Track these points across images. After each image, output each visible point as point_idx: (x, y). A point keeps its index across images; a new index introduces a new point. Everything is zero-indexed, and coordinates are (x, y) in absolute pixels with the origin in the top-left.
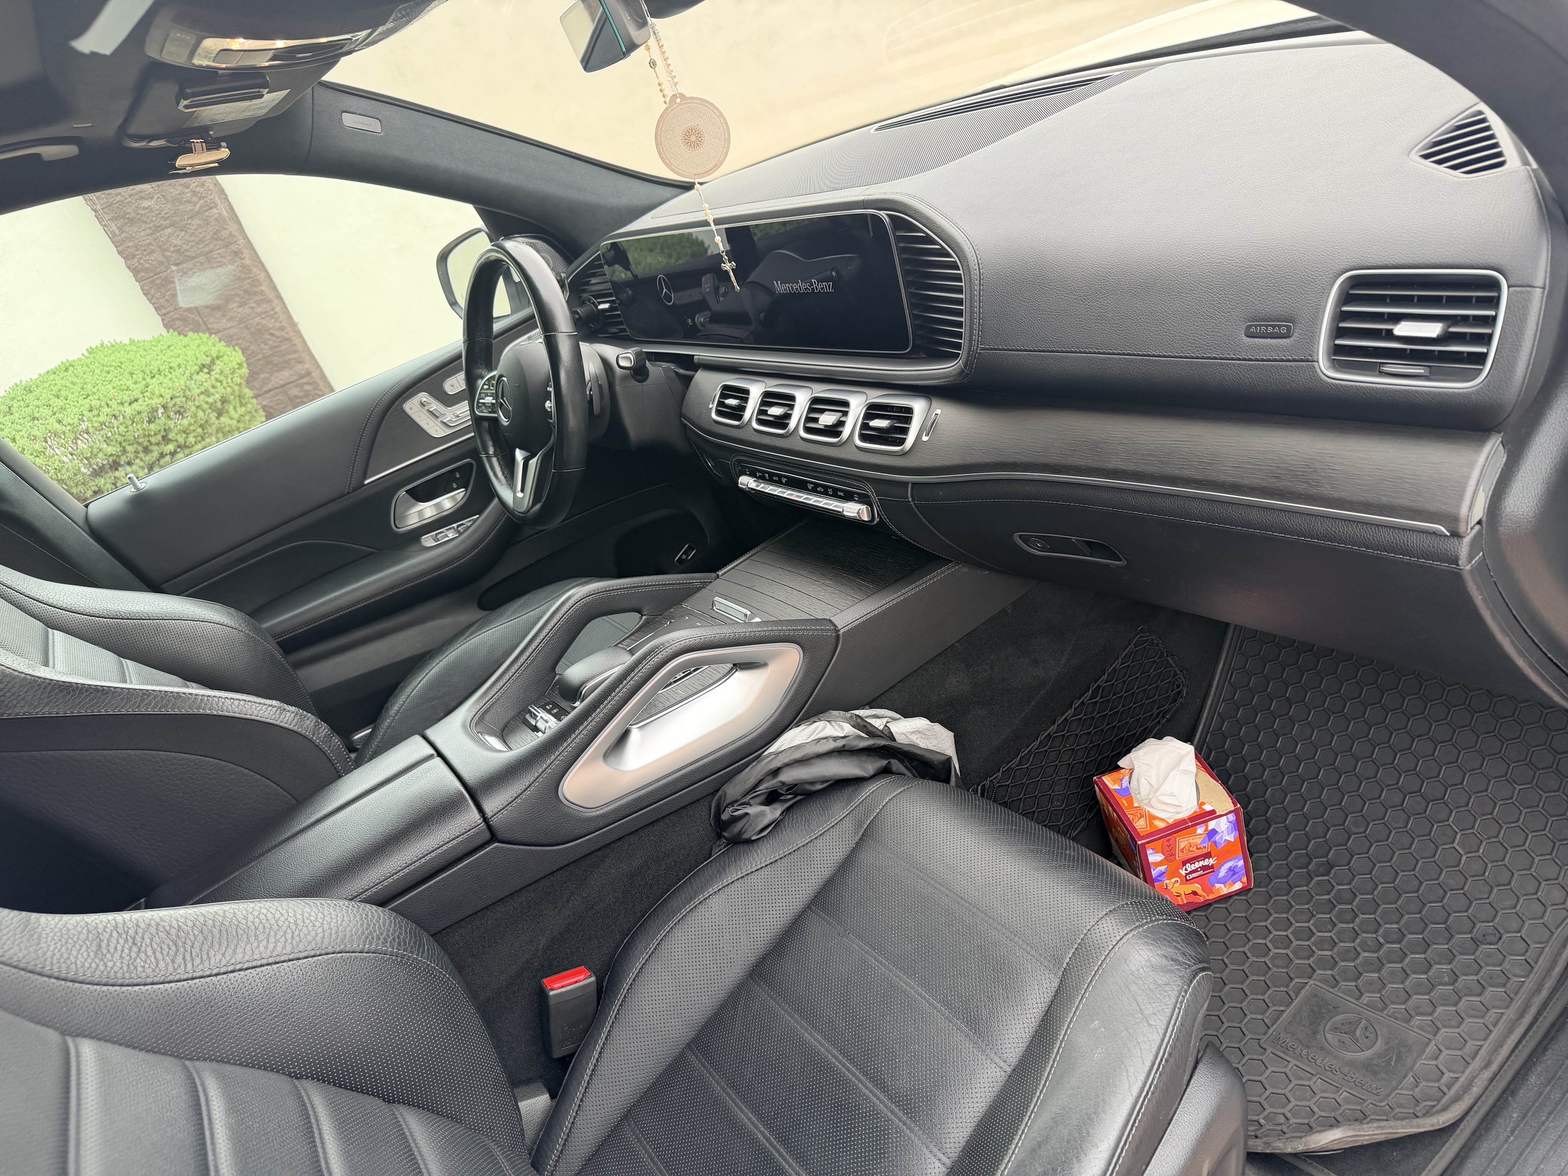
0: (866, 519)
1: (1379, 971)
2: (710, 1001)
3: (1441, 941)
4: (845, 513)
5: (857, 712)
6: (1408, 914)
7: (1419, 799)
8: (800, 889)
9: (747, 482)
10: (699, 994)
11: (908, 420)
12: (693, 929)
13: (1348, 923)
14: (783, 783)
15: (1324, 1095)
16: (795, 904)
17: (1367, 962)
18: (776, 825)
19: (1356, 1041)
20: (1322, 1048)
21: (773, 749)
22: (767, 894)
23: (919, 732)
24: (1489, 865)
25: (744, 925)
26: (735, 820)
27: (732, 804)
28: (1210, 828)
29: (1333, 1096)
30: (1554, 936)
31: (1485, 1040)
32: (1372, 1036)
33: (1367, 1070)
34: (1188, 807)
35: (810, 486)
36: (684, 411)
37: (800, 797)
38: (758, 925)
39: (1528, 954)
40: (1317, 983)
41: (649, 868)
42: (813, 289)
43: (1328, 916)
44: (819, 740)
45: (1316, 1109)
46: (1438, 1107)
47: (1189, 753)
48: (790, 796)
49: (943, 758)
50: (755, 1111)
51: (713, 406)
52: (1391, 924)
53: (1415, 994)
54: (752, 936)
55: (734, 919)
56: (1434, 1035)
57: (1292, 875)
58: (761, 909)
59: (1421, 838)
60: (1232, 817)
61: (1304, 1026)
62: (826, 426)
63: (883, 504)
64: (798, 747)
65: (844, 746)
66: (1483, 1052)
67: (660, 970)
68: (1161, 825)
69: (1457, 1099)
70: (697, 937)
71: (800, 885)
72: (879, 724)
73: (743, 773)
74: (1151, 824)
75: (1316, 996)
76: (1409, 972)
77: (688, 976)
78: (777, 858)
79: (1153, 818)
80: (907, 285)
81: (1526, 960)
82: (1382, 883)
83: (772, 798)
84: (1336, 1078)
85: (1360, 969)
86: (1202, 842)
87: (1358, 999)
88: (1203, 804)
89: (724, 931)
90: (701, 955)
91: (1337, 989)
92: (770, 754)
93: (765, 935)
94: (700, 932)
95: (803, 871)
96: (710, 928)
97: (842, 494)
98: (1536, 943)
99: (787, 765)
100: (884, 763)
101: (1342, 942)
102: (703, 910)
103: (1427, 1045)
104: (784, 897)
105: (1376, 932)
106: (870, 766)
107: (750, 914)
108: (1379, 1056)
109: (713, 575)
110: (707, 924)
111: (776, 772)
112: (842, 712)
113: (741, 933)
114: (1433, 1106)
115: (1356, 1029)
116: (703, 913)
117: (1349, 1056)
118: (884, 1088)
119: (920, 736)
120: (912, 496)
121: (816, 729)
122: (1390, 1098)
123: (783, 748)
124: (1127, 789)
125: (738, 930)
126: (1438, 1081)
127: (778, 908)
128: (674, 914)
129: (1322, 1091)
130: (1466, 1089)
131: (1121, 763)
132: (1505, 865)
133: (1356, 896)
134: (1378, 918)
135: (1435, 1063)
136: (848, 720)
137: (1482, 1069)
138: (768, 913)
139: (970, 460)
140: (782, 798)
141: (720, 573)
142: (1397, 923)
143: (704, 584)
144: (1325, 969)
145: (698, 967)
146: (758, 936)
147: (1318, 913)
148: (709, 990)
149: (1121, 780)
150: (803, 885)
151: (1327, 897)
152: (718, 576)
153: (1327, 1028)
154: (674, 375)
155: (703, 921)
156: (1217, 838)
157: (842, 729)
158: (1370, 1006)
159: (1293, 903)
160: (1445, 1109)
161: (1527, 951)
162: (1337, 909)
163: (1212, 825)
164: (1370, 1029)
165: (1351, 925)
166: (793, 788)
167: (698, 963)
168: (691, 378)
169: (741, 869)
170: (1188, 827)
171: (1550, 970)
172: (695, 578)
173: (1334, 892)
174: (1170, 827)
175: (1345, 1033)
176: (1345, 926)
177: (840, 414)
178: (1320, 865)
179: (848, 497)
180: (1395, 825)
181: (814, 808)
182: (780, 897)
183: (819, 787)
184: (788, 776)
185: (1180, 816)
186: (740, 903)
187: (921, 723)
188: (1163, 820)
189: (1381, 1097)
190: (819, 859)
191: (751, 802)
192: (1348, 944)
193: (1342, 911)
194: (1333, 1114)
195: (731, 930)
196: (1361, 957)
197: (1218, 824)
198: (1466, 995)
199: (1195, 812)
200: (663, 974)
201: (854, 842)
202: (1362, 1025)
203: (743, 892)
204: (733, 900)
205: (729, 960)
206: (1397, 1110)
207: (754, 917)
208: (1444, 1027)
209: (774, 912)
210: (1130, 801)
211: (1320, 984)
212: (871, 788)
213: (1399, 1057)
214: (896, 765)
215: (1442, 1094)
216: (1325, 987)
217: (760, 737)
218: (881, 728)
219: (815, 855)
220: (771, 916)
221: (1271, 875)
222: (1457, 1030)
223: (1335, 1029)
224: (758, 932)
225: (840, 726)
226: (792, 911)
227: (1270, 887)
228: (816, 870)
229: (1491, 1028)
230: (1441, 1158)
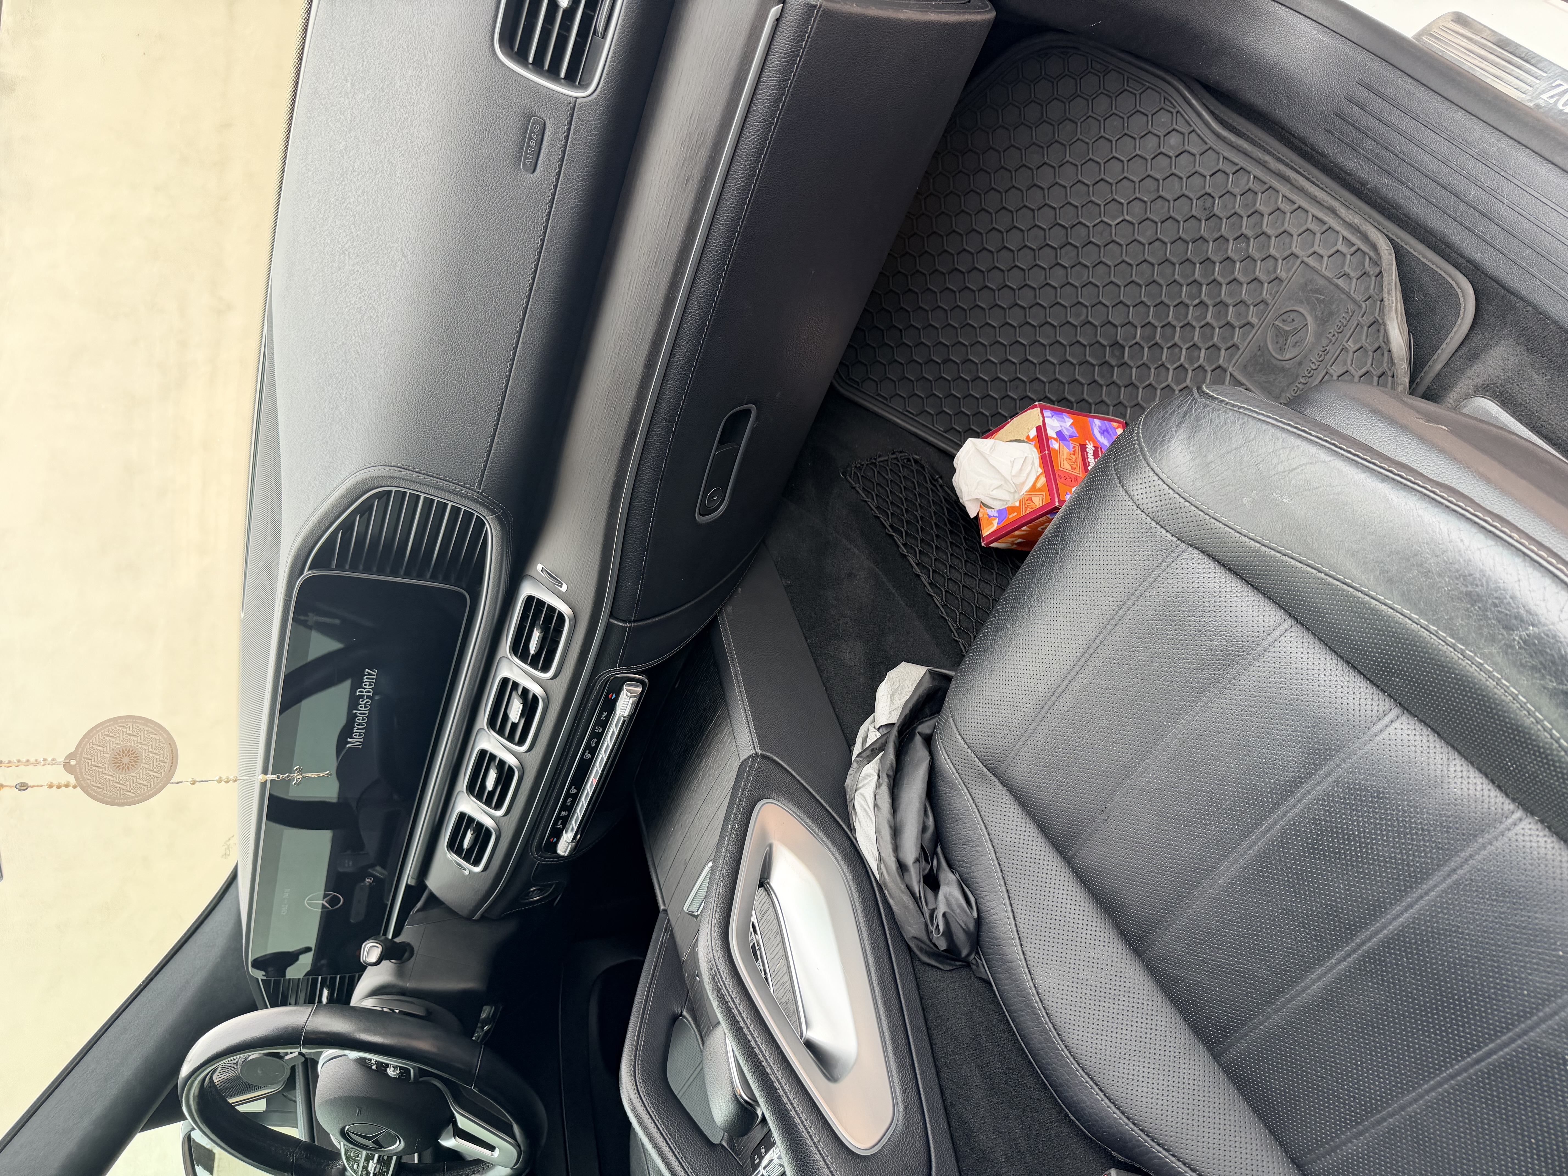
0: (640, 690)
1: (1227, 306)
2: (1164, 1014)
3: (1205, 248)
4: (626, 714)
5: (854, 756)
6: (1174, 275)
7: (1063, 251)
8: (1045, 867)
9: (565, 845)
10: (1154, 1027)
11: (541, 603)
12: (1072, 1018)
13: (1175, 332)
14: (917, 860)
15: (1349, 362)
16: (1062, 878)
17: (1217, 316)
18: (965, 884)
19: (1296, 331)
20: (1300, 364)
21: (873, 864)
22: (1045, 911)
23: (893, 695)
24: (1138, 195)
25: (1078, 948)
26: (948, 933)
27: (928, 933)
28: (1055, 436)
29: (1351, 354)
30: (1214, 147)
31: (1307, 212)
32: (1293, 315)
33: (1328, 321)
34: (1031, 453)
35: (588, 756)
36: (464, 912)
37: (939, 850)
38: (1080, 931)
39: (1228, 171)
40: (1232, 364)
41: (987, 1064)
42: (368, 697)
43: (1165, 350)
44: (876, 805)
45: (1364, 370)
46: (1372, 254)
47: (974, 444)
48: (935, 862)
49: (928, 676)
50: (1308, 968)
51: (470, 868)
52: (1182, 292)
53: (1255, 273)
54: (1093, 942)
55: (1068, 960)
56: (1298, 257)
57: (1118, 382)
58: (1062, 923)
59: (1102, 255)
60: (1047, 413)
61: (1275, 380)
62: (522, 715)
63: (628, 662)
64: (878, 831)
65: (888, 776)
66: (1320, 215)
67: (1116, 1074)
68: (1043, 480)
69: (1365, 238)
70: (1082, 1014)
71: (1041, 866)
72: (874, 736)
73: (894, 908)
74: (1040, 490)
75: (1245, 367)
76: (1232, 278)
77: (1128, 1037)
78: (1004, 888)
79: (1033, 488)
80: (394, 573)
81: (1234, 174)
82: (1140, 296)
83: (932, 882)
84: (1332, 351)
85: (1223, 323)
86: (1068, 447)
87: (1253, 326)
88: (1028, 437)
89: (1080, 976)
90: (1106, 1014)
91: (1240, 346)
92: (880, 870)
93: (1094, 924)
94: (1078, 1009)
95: (1024, 859)
96: (1074, 994)
97: (605, 714)
98: (1218, 164)
99: (896, 849)
100: (918, 739)
101: (1193, 339)
102: (1051, 999)
103: (1307, 264)
104: (1052, 890)
105: (1187, 306)
106: (919, 752)
107: (1065, 938)
108: (1313, 310)
109: (661, 915)
110: (1069, 998)
111: (902, 867)
112: (851, 772)
113: (1088, 955)
114: (1370, 259)
115: (1283, 330)
116: (1055, 1000)
117: (1310, 338)
118: (1296, 783)
119: (897, 696)
120: (624, 621)
121: (862, 806)
122: (1358, 299)
123: (876, 853)
124: (999, 511)
125: (1082, 958)
126: (1344, 255)
127: (1064, 901)
128: (1049, 1040)
129: (1345, 364)
130: (1356, 230)
131: (972, 515)
132: (1140, 182)
133: (1149, 323)
134: (1175, 303)
135: (1326, 258)
136: (861, 767)
137: (1337, 215)
138: (1067, 915)
139: (599, 538)
140: (935, 870)
141: (662, 907)
142: (1181, 286)
143: (669, 929)
144: (1219, 356)
145: (1120, 1021)
146: (1093, 933)
147: (1161, 359)
148: (1150, 1012)
149: (990, 517)
150: (1041, 862)
151: (1146, 350)
152: (665, 911)
153: (1279, 357)
154: (420, 914)
155: (1064, 1001)
156: (1066, 433)
157: (868, 775)
158: (1261, 315)
159: (1148, 383)
160: (1374, 247)
161: (1224, 172)
162: (1159, 341)
163: (1051, 433)
164: (1284, 316)
165: (1178, 329)
166: (926, 854)
167: (1115, 1020)
168: (432, 896)
169: (1010, 939)
170: (1050, 454)
171: (1246, 154)
172: (658, 938)
173: (1142, 343)
174: (1046, 472)
175: (1286, 340)
176: (1177, 335)
177: (514, 693)
178: (1112, 354)
179: (610, 706)
180: (1085, 277)
181: (956, 833)
182: (1051, 894)
183: (931, 822)
184: (910, 853)
185: (1037, 461)
186: (1050, 949)
187: (883, 691)
188: (1038, 477)
189: (1356, 308)
190: (1013, 836)
191: (931, 907)
192: (1197, 333)
193: (1163, 336)
194: (1371, 353)
195: (1081, 967)
196: (1210, 321)
197: (1052, 428)
198: (1261, 227)
199: (1035, 446)
200: (1121, 1070)
201: (1001, 787)
202: (1281, 325)
203: (1038, 941)
204: (1045, 957)
205: (1118, 979)
206: (1371, 291)
207: (1070, 934)
208: (1290, 247)
209: (1068, 906)
210: (1012, 509)
211: (1234, 361)
212: (945, 762)
213: (1317, 291)
214: (924, 728)
215: (1359, 253)
216: (1237, 357)
217: (856, 877)
218: (879, 735)
219: (1009, 839)
220: (1073, 911)
221: (1115, 402)
222: (1295, 237)
223: (1281, 350)
224: (1089, 932)
225: (864, 778)
226: (1071, 884)
227: (1127, 404)
228: (1026, 842)
229: (1296, 206)
230: (1424, 257)
